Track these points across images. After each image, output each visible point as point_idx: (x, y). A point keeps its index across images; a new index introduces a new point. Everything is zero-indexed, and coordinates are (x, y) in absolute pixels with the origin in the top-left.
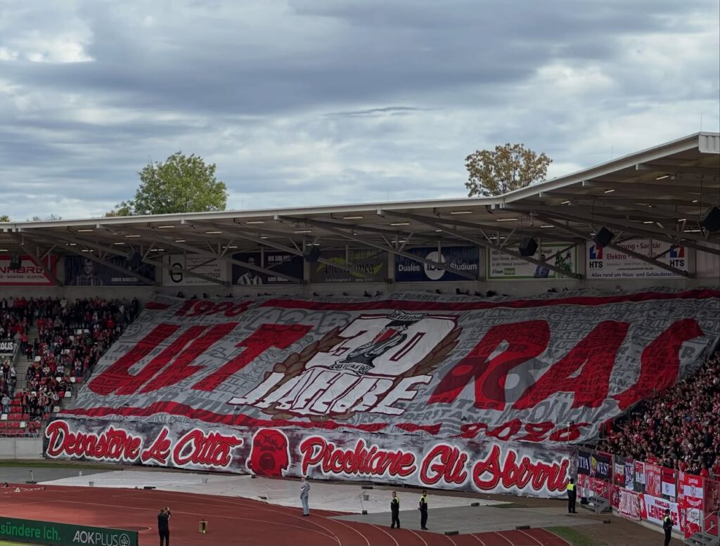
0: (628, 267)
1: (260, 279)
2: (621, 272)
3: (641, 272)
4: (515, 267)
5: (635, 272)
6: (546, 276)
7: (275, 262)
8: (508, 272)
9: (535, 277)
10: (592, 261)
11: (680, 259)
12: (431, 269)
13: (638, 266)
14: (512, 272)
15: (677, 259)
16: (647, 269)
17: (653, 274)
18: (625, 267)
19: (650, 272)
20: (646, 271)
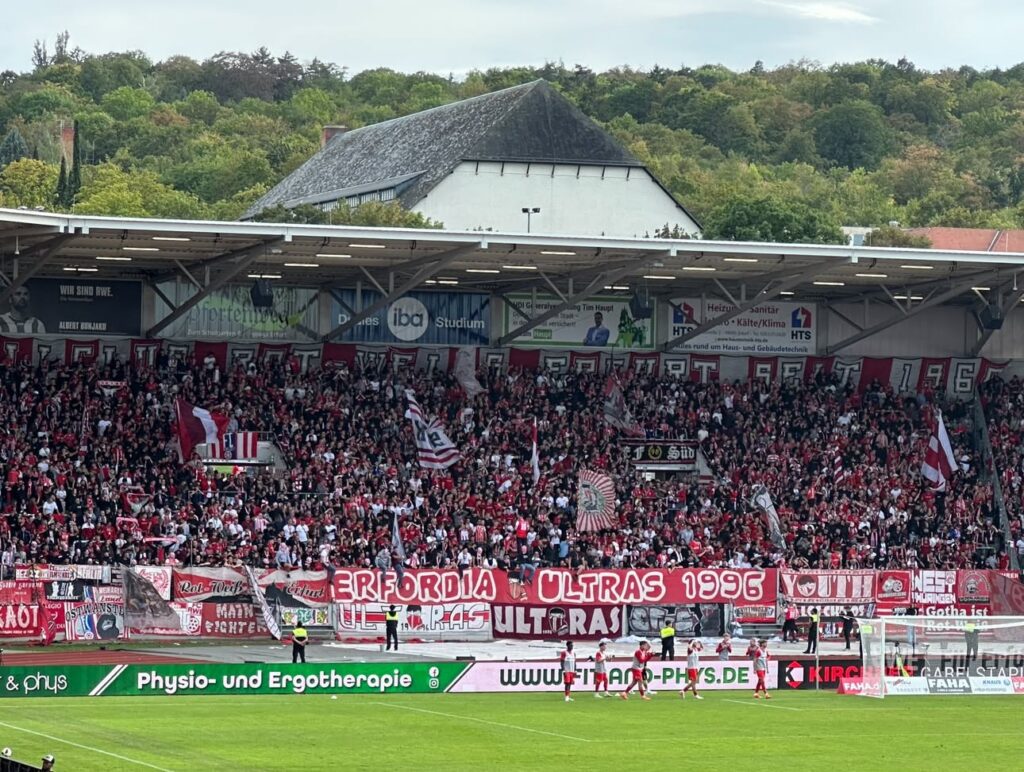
0: (731, 336)
1: (40, 323)
2: (721, 343)
3: (750, 344)
4: (551, 327)
5: (741, 344)
6: (604, 344)
7: (75, 296)
8: (541, 334)
9: (585, 344)
10: (677, 325)
11: (806, 330)
12: (400, 324)
13: (747, 337)
14: (546, 335)
15: (801, 329)
16: (759, 341)
17: (767, 349)
18: (727, 336)
19: (763, 345)
20: (757, 344)
